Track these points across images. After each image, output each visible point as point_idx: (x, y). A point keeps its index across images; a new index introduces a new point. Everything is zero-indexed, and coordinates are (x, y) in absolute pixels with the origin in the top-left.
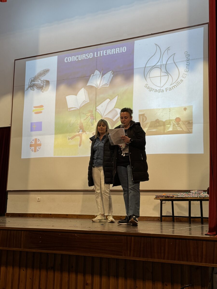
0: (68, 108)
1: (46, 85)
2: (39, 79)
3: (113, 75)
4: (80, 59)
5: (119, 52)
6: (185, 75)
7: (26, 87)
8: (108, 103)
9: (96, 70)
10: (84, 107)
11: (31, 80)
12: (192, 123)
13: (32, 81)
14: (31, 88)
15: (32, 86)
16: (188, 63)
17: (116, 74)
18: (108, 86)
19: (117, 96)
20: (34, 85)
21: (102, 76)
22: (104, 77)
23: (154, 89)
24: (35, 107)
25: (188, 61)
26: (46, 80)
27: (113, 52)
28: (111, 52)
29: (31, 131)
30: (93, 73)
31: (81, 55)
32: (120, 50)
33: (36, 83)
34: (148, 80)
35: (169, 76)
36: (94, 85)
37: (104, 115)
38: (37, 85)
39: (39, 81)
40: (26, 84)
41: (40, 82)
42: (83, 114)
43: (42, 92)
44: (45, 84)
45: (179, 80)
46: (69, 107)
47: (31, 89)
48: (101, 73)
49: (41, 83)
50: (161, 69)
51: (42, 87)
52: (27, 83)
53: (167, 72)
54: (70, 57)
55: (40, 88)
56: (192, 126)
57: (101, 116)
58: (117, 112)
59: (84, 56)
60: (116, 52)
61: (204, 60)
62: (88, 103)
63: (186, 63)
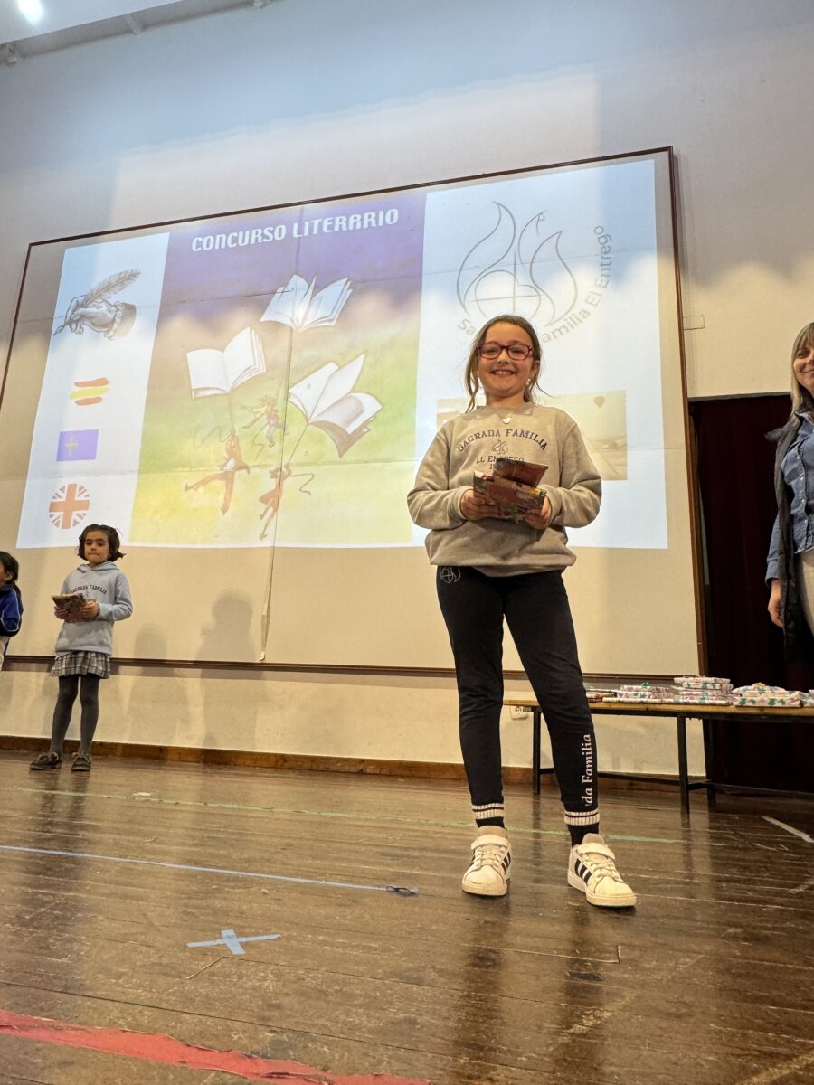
0: (191, 390)
2: (104, 301)
3: (350, 291)
4: (243, 242)
5: (374, 224)
6: (597, 298)
7: (57, 323)
8: (331, 377)
9: (295, 276)
10: (248, 386)
12: (625, 445)
16: (606, 262)
17: (360, 288)
18: (333, 324)
19: (363, 356)
21: (314, 295)
22: (322, 297)
24: (77, 384)
25: (605, 256)
26: (125, 304)
27: (355, 224)
28: (347, 222)
29: (60, 457)
30: (285, 285)
31: (247, 233)
32: (377, 218)
33: (92, 313)
34: (472, 306)
35: (543, 296)
36: (289, 323)
37: (315, 414)
40: (56, 314)
43: (110, 338)
46: (193, 387)
48: (309, 285)
49: (110, 311)
50: (514, 275)
51: (109, 323)
52: (62, 310)
53: (536, 287)
54: (212, 238)
55: (104, 325)
56: (625, 456)
57: (306, 418)
58: (360, 403)
59: (255, 236)
60: (362, 224)
61: (658, 252)
62: (261, 374)
63: (601, 261)
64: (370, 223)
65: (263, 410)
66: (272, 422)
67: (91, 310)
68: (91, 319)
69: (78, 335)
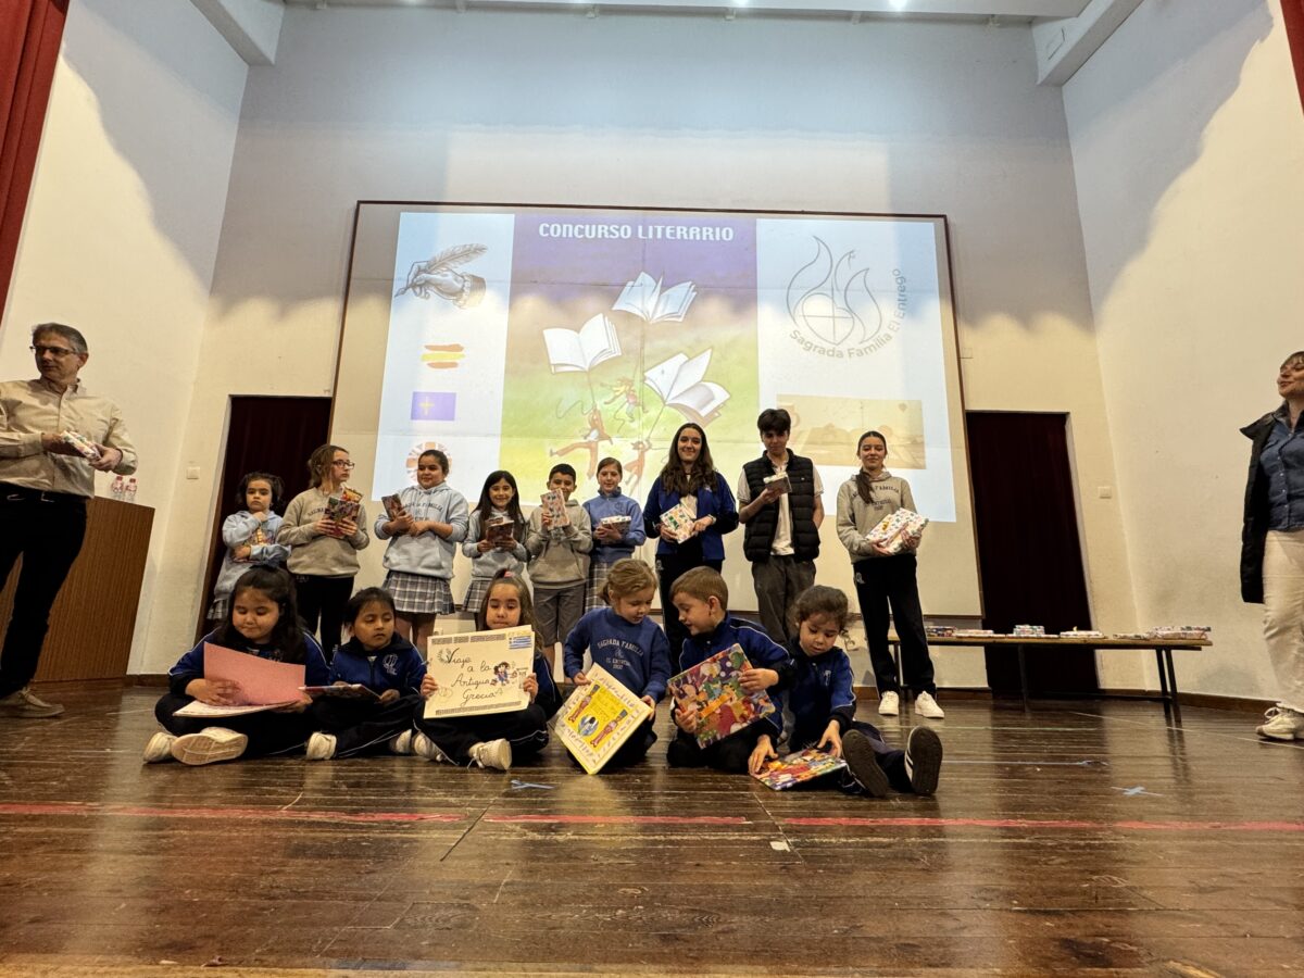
0: (550, 365)
1: (472, 289)
2: (449, 270)
3: (695, 294)
4: (590, 235)
5: (711, 238)
6: (896, 326)
7: (398, 286)
8: (681, 366)
9: (643, 273)
10: (605, 366)
11: (419, 268)
12: (922, 443)
13: (420, 271)
14: (418, 290)
15: (419, 285)
16: (902, 298)
17: (704, 292)
18: (680, 320)
19: (709, 351)
20: (428, 283)
21: (661, 293)
22: (668, 296)
23: (816, 347)
24: (427, 347)
25: (902, 293)
26: (473, 276)
27: (695, 235)
28: (688, 232)
29: (414, 416)
30: (635, 281)
31: (594, 227)
32: (714, 233)
33: (435, 279)
34: (800, 320)
35: (857, 321)
36: (640, 314)
37: (671, 397)
38: (440, 285)
39: (446, 275)
40: (396, 276)
41: (450, 277)
42: (602, 385)
43: (460, 306)
44: (468, 284)
45: (882, 333)
46: (552, 362)
47: (415, 292)
48: (657, 282)
49: (456, 280)
50: (833, 298)
51: (458, 292)
52: (402, 274)
53: (850, 311)
54: (558, 226)
55: (454, 294)
56: (923, 451)
57: (662, 398)
58: (710, 391)
59: (602, 231)
60: (701, 235)
61: (941, 297)
62: (618, 357)
63: (898, 297)
64: (708, 236)
65: (622, 389)
66: (631, 401)
67: (436, 277)
68: (437, 285)
69: (423, 300)
